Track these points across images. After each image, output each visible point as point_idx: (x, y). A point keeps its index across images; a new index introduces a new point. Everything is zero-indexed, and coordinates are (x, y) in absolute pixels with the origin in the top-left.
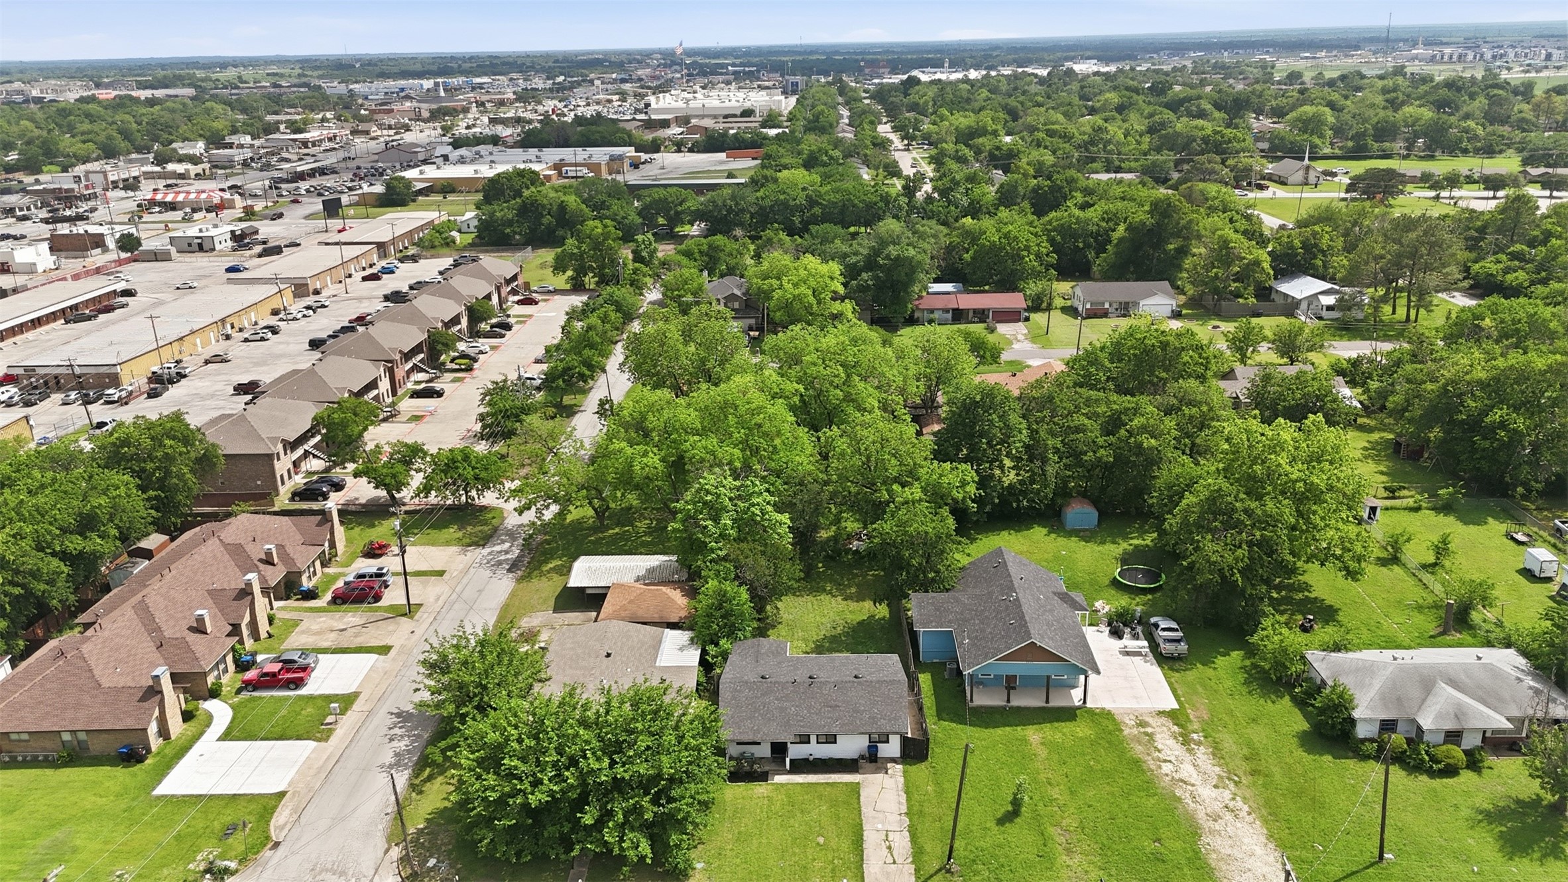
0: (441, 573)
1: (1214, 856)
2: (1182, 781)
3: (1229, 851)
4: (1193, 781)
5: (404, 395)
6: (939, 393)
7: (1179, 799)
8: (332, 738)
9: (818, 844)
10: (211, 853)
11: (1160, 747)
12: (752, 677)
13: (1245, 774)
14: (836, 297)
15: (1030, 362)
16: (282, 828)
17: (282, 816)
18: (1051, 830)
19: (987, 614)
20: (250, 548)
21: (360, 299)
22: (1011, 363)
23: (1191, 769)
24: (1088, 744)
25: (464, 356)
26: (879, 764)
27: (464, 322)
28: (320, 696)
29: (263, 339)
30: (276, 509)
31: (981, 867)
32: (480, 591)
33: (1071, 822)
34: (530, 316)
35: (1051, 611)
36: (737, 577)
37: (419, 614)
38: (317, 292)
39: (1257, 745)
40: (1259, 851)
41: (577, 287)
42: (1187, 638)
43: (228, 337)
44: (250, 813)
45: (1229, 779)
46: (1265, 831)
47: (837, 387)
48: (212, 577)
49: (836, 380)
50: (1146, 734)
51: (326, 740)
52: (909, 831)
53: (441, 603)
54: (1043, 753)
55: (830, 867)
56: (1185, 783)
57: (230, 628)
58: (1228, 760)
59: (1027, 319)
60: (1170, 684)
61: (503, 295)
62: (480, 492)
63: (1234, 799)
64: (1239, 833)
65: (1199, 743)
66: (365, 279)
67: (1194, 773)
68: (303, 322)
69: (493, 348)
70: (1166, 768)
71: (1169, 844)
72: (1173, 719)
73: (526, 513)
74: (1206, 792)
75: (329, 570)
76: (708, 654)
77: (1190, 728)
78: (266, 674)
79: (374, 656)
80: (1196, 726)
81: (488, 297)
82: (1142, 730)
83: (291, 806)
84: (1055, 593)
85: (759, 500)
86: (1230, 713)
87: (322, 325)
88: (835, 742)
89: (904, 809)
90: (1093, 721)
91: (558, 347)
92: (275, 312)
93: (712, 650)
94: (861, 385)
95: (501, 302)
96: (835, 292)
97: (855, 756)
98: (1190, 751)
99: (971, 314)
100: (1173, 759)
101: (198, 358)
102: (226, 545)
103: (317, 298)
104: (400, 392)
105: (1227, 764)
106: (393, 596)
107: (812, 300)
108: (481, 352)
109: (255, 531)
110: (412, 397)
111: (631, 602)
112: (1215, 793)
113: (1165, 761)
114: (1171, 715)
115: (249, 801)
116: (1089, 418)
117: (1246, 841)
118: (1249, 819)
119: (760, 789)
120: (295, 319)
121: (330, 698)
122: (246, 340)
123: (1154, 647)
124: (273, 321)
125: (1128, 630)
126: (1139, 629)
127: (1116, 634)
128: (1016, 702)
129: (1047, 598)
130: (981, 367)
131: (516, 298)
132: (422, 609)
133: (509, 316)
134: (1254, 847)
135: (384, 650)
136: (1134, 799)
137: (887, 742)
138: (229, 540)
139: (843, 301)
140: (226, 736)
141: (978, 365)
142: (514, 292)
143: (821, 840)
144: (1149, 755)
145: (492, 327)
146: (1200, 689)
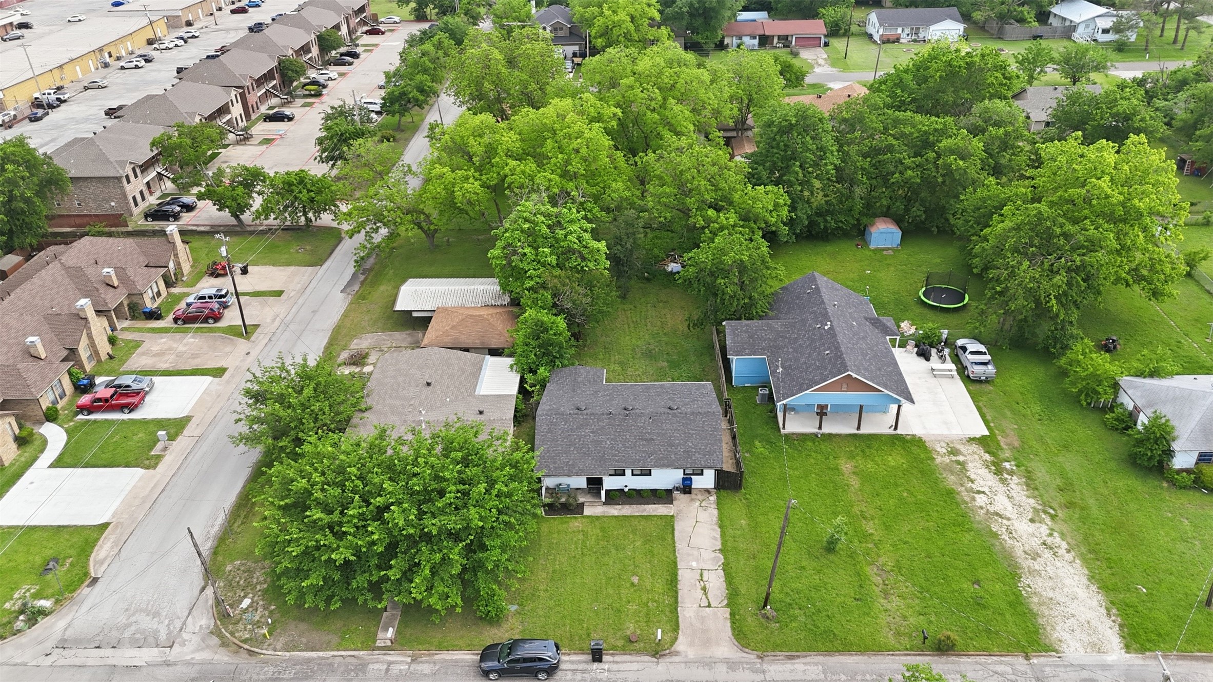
0: (279, 293)
1: (1035, 600)
2: (997, 514)
3: (1051, 594)
4: (1008, 515)
5: (258, 119)
6: (750, 116)
7: (996, 535)
8: (160, 466)
9: (633, 584)
10: (28, 590)
11: (973, 476)
12: (567, 409)
13: (1060, 506)
14: (653, 23)
15: (831, 85)
16: (102, 562)
17: (103, 550)
18: (870, 571)
19: (801, 342)
20: (90, 271)
21: (227, 30)
22: (813, 86)
23: (1005, 501)
24: (900, 474)
25: (314, 83)
26: (693, 496)
27: (315, 51)
28: (153, 420)
29: (137, 67)
30: (130, 229)
31: (797, 612)
32: (314, 312)
33: (887, 560)
34: (376, 45)
35: (864, 338)
36: (555, 305)
37: (255, 335)
38: (189, 24)
39: (1070, 475)
40: (1082, 593)
41: (420, 17)
42: (994, 361)
43: (106, 65)
44: (72, 546)
45: (1045, 512)
46: (1087, 572)
47: (654, 110)
48: (52, 300)
49: (653, 104)
50: (958, 463)
51: (154, 467)
52: (724, 570)
53: (277, 323)
54: (855, 482)
55: (645, 610)
56: (1000, 516)
57: (65, 353)
58: (1043, 491)
59: (826, 45)
60: (979, 409)
61: (352, 26)
62: (317, 213)
63: (1051, 535)
64: (1060, 572)
65: (1011, 473)
66: (233, 12)
67: (1009, 506)
68: (175, 52)
69: (341, 75)
70: (981, 500)
71: (987, 585)
72: (984, 447)
73: (356, 236)
74: (1023, 527)
75: (175, 290)
76: (526, 382)
77: (1002, 456)
78: (99, 400)
79: (209, 379)
80: (1007, 454)
81: (337, 27)
82: (954, 458)
83: (113, 538)
84: (866, 319)
85: (575, 227)
86: (1041, 439)
87: (191, 55)
88: (650, 474)
89: (718, 545)
90: (904, 448)
91: (397, 73)
92: (150, 42)
93: (529, 377)
94: (678, 108)
95: (351, 32)
96: (652, 19)
97: (670, 487)
98: (1003, 481)
99: (776, 40)
100: (986, 490)
101: (78, 84)
102: (67, 268)
103: (189, 29)
104: (254, 117)
105: (1041, 496)
106: (231, 317)
107: (631, 27)
108: (330, 79)
109: (98, 253)
110: (265, 120)
111: (453, 327)
112: (1032, 528)
113: (979, 492)
114: (982, 441)
115: (71, 534)
116: (897, 139)
117: (1067, 582)
118: (1069, 557)
119: (575, 523)
120: (167, 49)
121: (161, 423)
122: (123, 68)
123: (962, 370)
124: (149, 51)
125: (934, 351)
126: (947, 351)
127: (924, 355)
128: (827, 429)
129: (859, 325)
130: (788, 90)
131: (366, 28)
132: (259, 330)
133: (357, 45)
134: (1076, 589)
135: (219, 372)
136: (949, 534)
137: (702, 474)
138: (70, 263)
139: (659, 28)
140: (58, 463)
141: (786, 86)
142: (363, 22)
143: (635, 580)
144: (962, 485)
145: (342, 55)
146: (1008, 413)
